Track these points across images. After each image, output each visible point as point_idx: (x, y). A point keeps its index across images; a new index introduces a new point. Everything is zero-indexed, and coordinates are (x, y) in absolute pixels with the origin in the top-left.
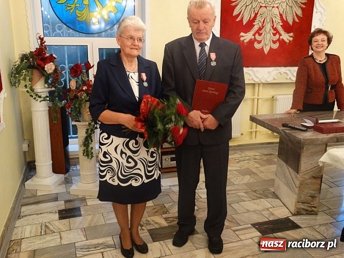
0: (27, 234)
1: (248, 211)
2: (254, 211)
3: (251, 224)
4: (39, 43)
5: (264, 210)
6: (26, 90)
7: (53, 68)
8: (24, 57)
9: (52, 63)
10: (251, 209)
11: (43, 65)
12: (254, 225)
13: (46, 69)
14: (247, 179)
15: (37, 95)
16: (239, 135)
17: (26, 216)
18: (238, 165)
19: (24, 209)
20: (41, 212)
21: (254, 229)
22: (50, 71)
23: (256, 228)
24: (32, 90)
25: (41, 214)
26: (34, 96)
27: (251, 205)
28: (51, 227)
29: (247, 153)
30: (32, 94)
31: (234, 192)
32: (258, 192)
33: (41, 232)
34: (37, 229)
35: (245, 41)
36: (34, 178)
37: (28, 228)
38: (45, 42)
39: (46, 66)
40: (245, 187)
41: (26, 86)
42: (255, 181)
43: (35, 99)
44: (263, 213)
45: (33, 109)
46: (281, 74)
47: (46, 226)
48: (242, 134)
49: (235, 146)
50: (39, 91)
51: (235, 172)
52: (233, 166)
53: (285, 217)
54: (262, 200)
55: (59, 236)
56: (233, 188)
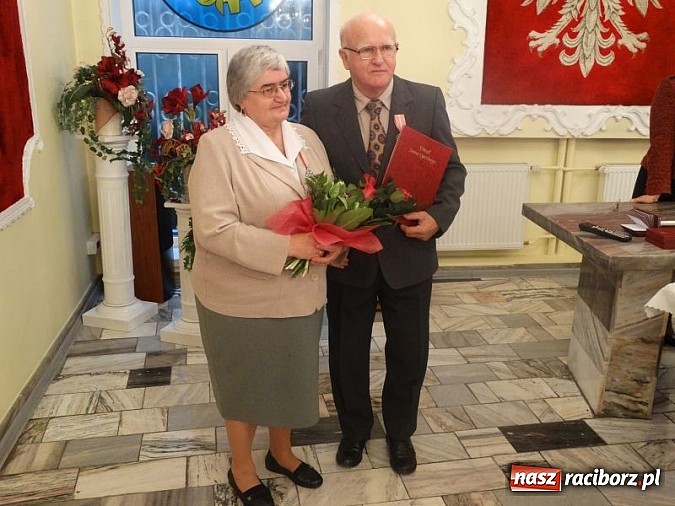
0: (62, 411)
1: (501, 400)
2: (514, 402)
3: (500, 428)
4: (113, 46)
5: (534, 401)
6: (82, 137)
7: (135, 95)
8: (83, 74)
9: (132, 87)
10: (508, 396)
11: (113, 91)
12: (504, 430)
13: (120, 98)
14: (519, 334)
15: (103, 148)
16: (519, 244)
17: (69, 376)
18: (508, 305)
19: (70, 362)
20: (98, 371)
21: (503, 438)
22: (128, 103)
23: (508, 437)
24: (95, 139)
25: (98, 374)
26: (99, 150)
27: (510, 389)
28: (109, 401)
29: (533, 283)
30: (95, 146)
31: (484, 359)
32: (532, 364)
33: (88, 409)
34: (81, 402)
35: (540, 49)
36: (101, 307)
37: (68, 399)
38: (123, 46)
39: (120, 93)
40: (510, 352)
41: (83, 131)
42: (534, 340)
43: (100, 155)
44: (532, 406)
45: (98, 175)
46: (617, 121)
47: (100, 398)
48: (526, 244)
49: (510, 267)
50: (107, 140)
51: (498, 320)
52: (496, 307)
53: (576, 419)
54: (536, 380)
55: (118, 420)
56: (483, 352)
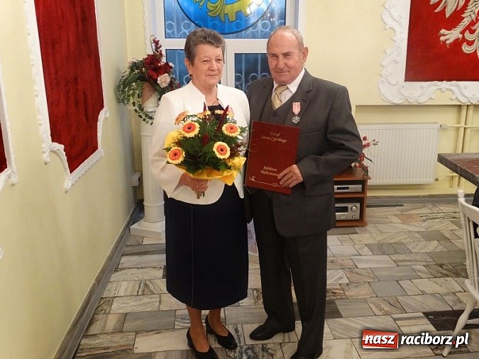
0: (122, 293)
1: (423, 293)
2: (433, 295)
3: (423, 313)
4: (154, 47)
5: (448, 294)
6: (134, 108)
7: (169, 80)
8: (134, 66)
9: (166, 74)
10: (428, 290)
11: (154, 77)
12: (427, 315)
13: (159, 82)
14: (433, 246)
15: (147, 115)
16: (432, 180)
17: (124, 269)
18: (424, 224)
19: (124, 259)
20: (143, 266)
21: (426, 320)
22: (164, 85)
23: (429, 319)
24: (142, 110)
25: (142, 268)
26: (144, 117)
27: (429, 285)
28: (151, 287)
29: (441, 208)
30: (141, 114)
31: (409, 263)
32: (445, 267)
33: (138, 292)
34: (134, 286)
35: (448, 42)
36: (142, 222)
37: (124, 284)
38: (161, 46)
39: (159, 79)
40: (428, 259)
41: (134, 104)
42: (445, 250)
43: (144, 120)
44: (446, 298)
45: (143, 133)
47: (146, 285)
48: (437, 180)
49: (424, 196)
50: (149, 110)
51: (417, 235)
52: (416, 226)
54: (449, 279)
55: (158, 300)
56: (408, 258)
